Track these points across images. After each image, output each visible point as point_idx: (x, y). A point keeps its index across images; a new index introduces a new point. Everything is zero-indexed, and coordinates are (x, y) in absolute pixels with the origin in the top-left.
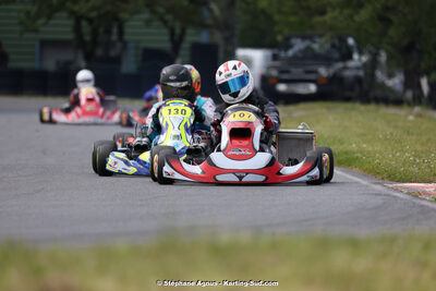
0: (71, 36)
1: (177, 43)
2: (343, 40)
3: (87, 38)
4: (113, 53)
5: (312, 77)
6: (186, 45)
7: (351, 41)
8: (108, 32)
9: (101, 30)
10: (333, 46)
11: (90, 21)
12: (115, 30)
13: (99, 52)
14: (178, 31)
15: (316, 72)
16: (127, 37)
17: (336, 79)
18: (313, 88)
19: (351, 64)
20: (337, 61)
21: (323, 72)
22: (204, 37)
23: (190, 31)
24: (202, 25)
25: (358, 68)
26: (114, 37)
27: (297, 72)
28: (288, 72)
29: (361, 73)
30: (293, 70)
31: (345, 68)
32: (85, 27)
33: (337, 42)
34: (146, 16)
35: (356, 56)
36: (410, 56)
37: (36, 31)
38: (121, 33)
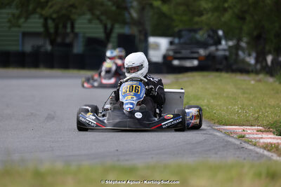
0: (41, 30)
1: (108, 34)
2: (215, 32)
3: (52, 30)
4: (68, 40)
5: (195, 55)
6: (114, 35)
7: (220, 33)
8: (65, 27)
9: (61, 26)
10: (209, 36)
11: (53, 20)
12: (69, 25)
13: (59, 40)
14: (109, 26)
15: (198, 53)
16: (77, 30)
17: (211, 57)
18: (196, 63)
19: (220, 47)
20: (211, 45)
21: (202, 52)
22: (126, 30)
23: (117, 26)
24: (124, 23)
25: (224, 50)
26: (69, 30)
27: (185, 53)
28: (180, 53)
29: (227, 53)
30: (183, 51)
31: (217, 50)
32: (51, 24)
33: (211, 33)
34: (88, 16)
35: (223, 42)
36: (259, 42)
37: (19, 26)
38: (73, 27)
